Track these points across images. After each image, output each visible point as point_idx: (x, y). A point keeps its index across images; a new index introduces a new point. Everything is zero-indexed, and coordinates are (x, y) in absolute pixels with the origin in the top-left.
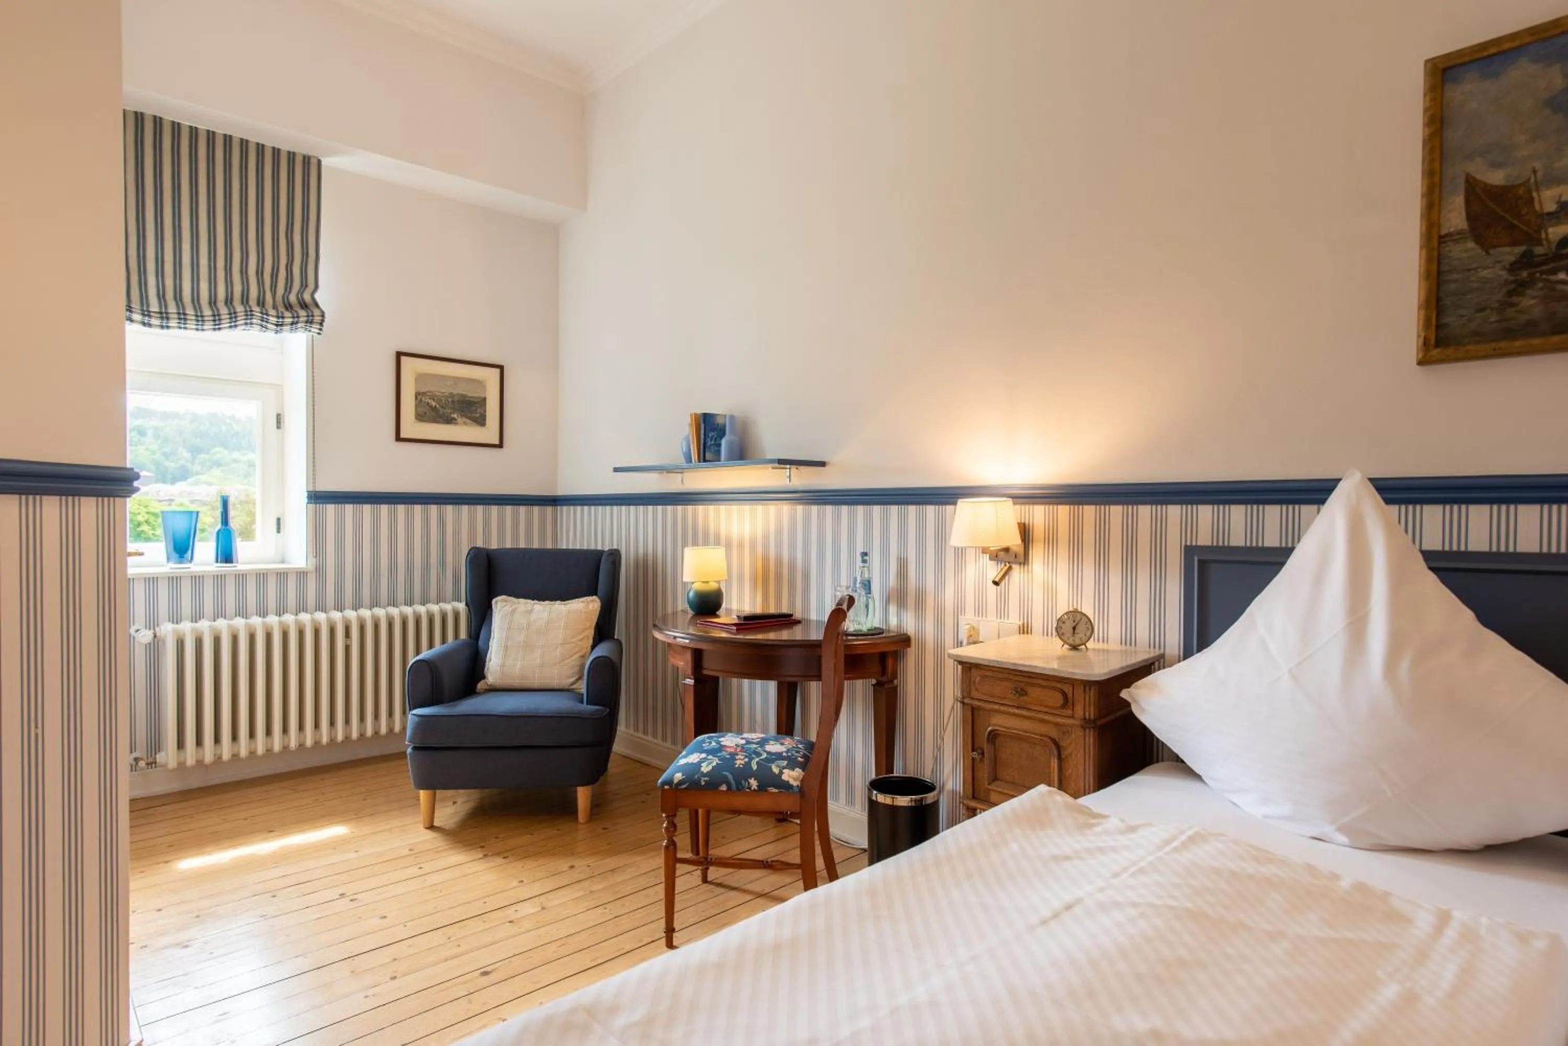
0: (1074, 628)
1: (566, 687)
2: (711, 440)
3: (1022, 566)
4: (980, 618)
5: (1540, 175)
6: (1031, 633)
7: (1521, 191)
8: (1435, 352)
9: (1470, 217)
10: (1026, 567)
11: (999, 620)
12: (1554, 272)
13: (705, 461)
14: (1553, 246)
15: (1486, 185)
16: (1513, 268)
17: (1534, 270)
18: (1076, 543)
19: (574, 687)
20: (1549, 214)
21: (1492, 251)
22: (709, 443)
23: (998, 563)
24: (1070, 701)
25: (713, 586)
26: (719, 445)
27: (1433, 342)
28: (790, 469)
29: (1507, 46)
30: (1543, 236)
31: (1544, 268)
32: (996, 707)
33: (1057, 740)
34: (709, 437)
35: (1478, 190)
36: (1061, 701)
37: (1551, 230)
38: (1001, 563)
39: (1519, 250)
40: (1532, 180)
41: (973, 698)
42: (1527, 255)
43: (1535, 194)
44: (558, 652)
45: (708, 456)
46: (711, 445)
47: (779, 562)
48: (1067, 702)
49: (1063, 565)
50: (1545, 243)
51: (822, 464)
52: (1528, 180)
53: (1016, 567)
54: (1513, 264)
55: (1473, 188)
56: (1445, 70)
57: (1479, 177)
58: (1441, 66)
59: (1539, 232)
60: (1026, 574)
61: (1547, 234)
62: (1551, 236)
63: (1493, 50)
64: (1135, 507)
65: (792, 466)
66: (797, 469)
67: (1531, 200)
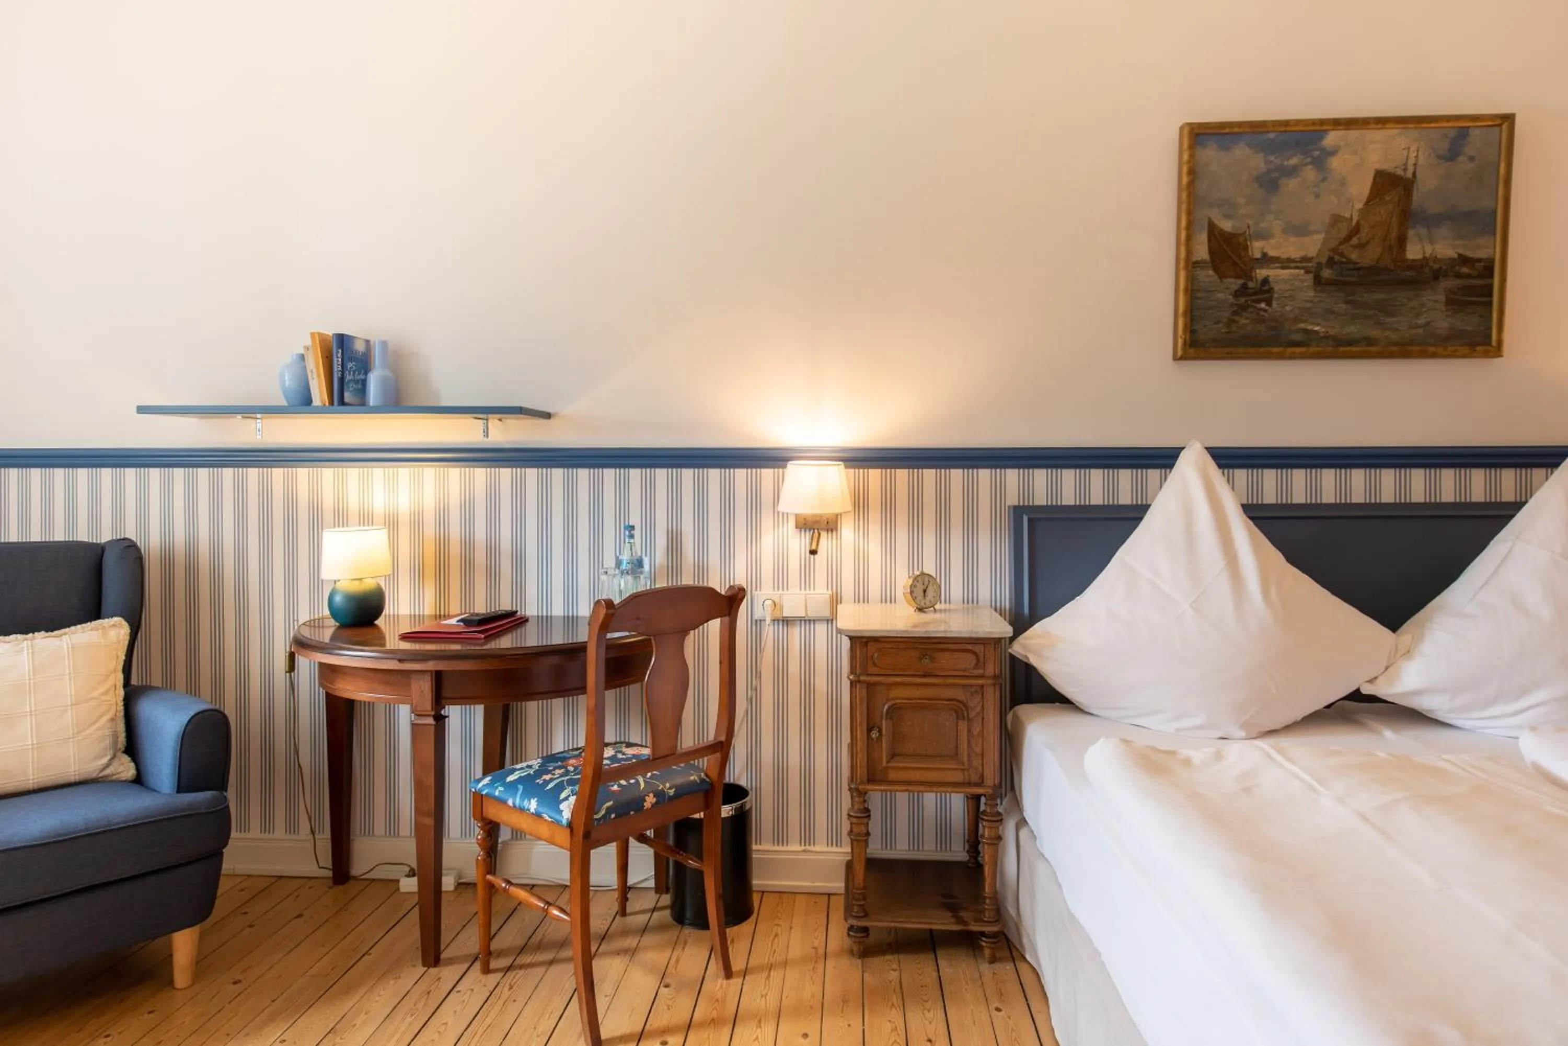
0: (925, 591)
1: (94, 775)
2: (350, 374)
3: (830, 533)
4: (781, 592)
5: (1252, 229)
6: (868, 602)
7: (1241, 239)
8: (1191, 351)
9: (1211, 252)
10: (834, 533)
11: (803, 592)
12: (1259, 301)
13: (342, 402)
14: (1259, 283)
15: (1221, 230)
16: (1236, 294)
17: (1247, 299)
18: (888, 506)
19: (108, 772)
20: (1257, 259)
21: (1224, 280)
22: (348, 377)
23: (801, 531)
24: (982, 660)
25: (369, 584)
26: (364, 383)
27: (1188, 343)
28: (487, 420)
29: (1236, 130)
30: (1254, 274)
31: (1254, 298)
32: (899, 679)
33: (965, 701)
34: (347, 370)
35: (1216, 233)
36: (974, 662)
37: (1258, 271)
38: (805, 531)
39: (1240, 282)
40: (1247, 233)
41: (869, 675)
42: (1244, 286)
43: (1249, 243)
44: (69, 717)
45: (348, 396)
46: (350, 381)
47: (468, 545)
48: (980, 662)
49: (875, 529)
50: (1254, 280)
51: (548, 416)
52: (1245, 232)
53: (824, 534)
54: (1236, 292)
55: (1214, 232)
56: (1198, 135)
57: (1216, 222)
58: (1196, 131)
59: (1251, 272)
60: (834, 541)
61: (1256, 274)
62: (1258, 276)
63: (1227, 130)
64: (948, 471)
65: (490, 416)
66: (500, 420)
67: (1246, 248)
